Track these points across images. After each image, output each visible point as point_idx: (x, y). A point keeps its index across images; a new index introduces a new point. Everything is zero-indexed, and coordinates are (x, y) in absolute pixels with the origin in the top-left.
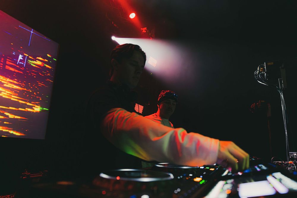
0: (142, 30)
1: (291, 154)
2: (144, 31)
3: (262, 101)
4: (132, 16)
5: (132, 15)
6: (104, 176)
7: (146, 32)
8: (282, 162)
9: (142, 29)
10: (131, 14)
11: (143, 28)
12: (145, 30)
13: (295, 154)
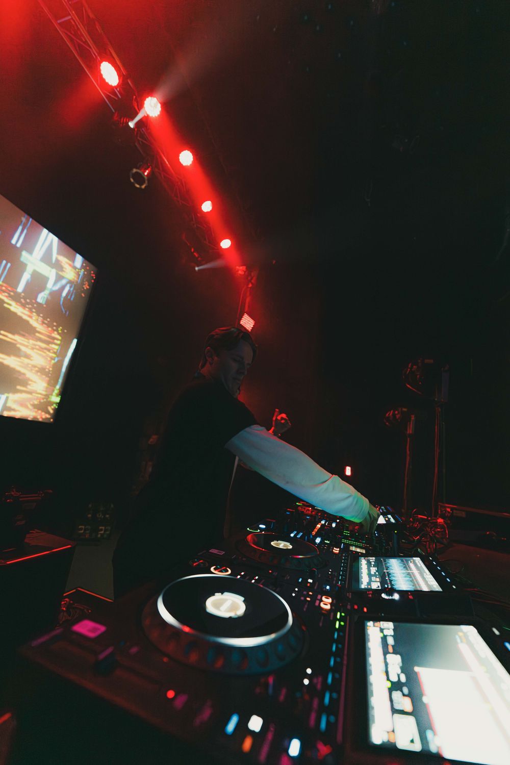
0: (238, 270)
1: (441, 506)
2: (241, 272)
3: (403, 409)
5: (225, 243)
7: (245, 273)
8: (428, 518)
9: (237, 267)
10: (224, 241)
11: (239, 266)
12: (243, 271)
13: (449, 510)
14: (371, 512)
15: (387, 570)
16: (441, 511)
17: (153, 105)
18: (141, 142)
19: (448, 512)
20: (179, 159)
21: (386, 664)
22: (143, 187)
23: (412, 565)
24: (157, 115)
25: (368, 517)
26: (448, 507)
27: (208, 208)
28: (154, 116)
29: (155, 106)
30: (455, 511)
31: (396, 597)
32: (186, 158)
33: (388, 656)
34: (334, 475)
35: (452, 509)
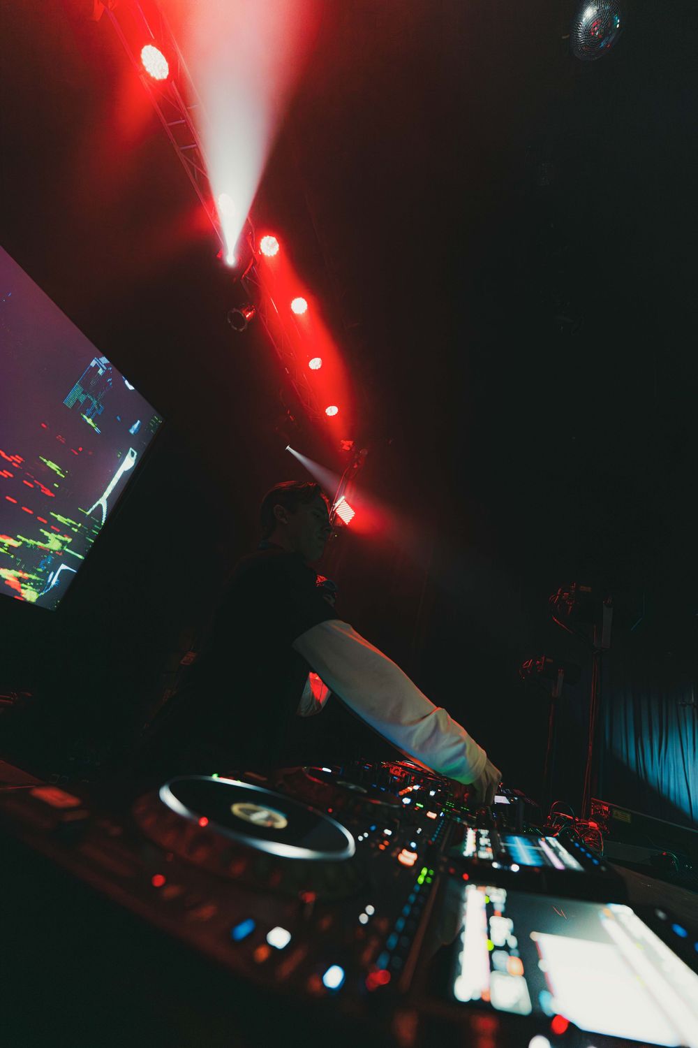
0: (343, 445)
1: (596, 803)
2: (346, 448)
3: (548, 660)
4: (331, 411)
5: (331, 409)
6: (168, 798)
7: (351, 450)
8: (574, 819)
9: (342, 441)
10: (330, 407)
11: (345, 440)
12: (349, 446)
13: (606, 808)
14: (487, 770)
15: (504, 842)
16: (595, 810)
17: (270, 243)
18: (248, 282)
19: (606, 812)
20: (290, 306)
21: (489, 926)
22: (241, 330)
23: (542, 843)
24: (272, 255)
25: (484, 778)
26: (606, 805)
27: (317, 366)
28: (269, 255)
29: (273, 246)
30: (615, 811)
31: (515, 868)
32: (300, 306)
33: (493, 920)
34: (440, 708)
35: (610, 808)
